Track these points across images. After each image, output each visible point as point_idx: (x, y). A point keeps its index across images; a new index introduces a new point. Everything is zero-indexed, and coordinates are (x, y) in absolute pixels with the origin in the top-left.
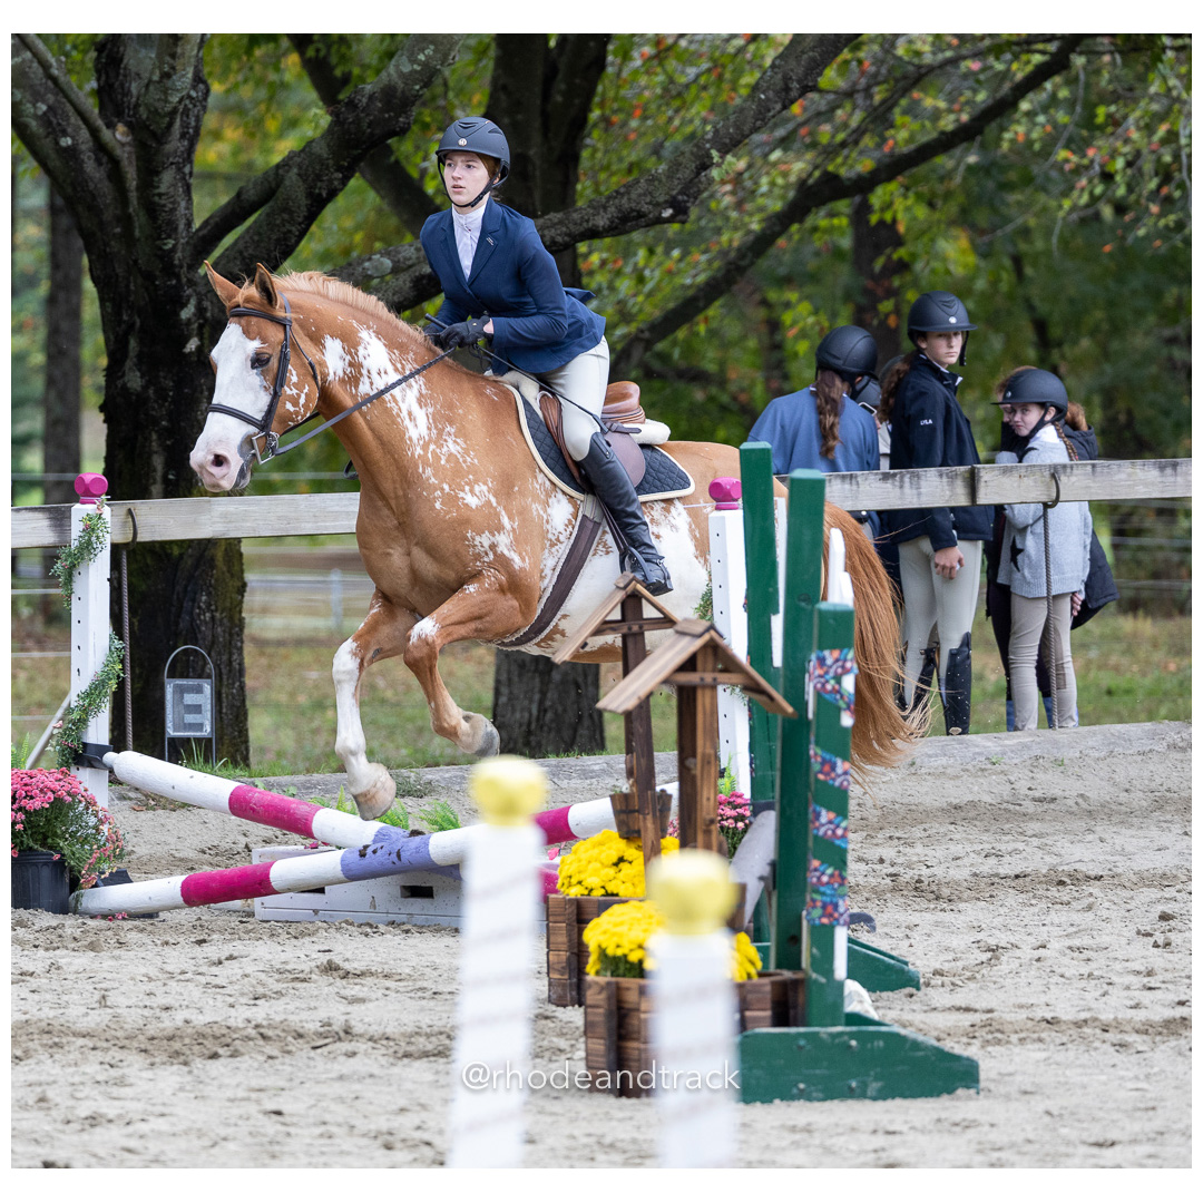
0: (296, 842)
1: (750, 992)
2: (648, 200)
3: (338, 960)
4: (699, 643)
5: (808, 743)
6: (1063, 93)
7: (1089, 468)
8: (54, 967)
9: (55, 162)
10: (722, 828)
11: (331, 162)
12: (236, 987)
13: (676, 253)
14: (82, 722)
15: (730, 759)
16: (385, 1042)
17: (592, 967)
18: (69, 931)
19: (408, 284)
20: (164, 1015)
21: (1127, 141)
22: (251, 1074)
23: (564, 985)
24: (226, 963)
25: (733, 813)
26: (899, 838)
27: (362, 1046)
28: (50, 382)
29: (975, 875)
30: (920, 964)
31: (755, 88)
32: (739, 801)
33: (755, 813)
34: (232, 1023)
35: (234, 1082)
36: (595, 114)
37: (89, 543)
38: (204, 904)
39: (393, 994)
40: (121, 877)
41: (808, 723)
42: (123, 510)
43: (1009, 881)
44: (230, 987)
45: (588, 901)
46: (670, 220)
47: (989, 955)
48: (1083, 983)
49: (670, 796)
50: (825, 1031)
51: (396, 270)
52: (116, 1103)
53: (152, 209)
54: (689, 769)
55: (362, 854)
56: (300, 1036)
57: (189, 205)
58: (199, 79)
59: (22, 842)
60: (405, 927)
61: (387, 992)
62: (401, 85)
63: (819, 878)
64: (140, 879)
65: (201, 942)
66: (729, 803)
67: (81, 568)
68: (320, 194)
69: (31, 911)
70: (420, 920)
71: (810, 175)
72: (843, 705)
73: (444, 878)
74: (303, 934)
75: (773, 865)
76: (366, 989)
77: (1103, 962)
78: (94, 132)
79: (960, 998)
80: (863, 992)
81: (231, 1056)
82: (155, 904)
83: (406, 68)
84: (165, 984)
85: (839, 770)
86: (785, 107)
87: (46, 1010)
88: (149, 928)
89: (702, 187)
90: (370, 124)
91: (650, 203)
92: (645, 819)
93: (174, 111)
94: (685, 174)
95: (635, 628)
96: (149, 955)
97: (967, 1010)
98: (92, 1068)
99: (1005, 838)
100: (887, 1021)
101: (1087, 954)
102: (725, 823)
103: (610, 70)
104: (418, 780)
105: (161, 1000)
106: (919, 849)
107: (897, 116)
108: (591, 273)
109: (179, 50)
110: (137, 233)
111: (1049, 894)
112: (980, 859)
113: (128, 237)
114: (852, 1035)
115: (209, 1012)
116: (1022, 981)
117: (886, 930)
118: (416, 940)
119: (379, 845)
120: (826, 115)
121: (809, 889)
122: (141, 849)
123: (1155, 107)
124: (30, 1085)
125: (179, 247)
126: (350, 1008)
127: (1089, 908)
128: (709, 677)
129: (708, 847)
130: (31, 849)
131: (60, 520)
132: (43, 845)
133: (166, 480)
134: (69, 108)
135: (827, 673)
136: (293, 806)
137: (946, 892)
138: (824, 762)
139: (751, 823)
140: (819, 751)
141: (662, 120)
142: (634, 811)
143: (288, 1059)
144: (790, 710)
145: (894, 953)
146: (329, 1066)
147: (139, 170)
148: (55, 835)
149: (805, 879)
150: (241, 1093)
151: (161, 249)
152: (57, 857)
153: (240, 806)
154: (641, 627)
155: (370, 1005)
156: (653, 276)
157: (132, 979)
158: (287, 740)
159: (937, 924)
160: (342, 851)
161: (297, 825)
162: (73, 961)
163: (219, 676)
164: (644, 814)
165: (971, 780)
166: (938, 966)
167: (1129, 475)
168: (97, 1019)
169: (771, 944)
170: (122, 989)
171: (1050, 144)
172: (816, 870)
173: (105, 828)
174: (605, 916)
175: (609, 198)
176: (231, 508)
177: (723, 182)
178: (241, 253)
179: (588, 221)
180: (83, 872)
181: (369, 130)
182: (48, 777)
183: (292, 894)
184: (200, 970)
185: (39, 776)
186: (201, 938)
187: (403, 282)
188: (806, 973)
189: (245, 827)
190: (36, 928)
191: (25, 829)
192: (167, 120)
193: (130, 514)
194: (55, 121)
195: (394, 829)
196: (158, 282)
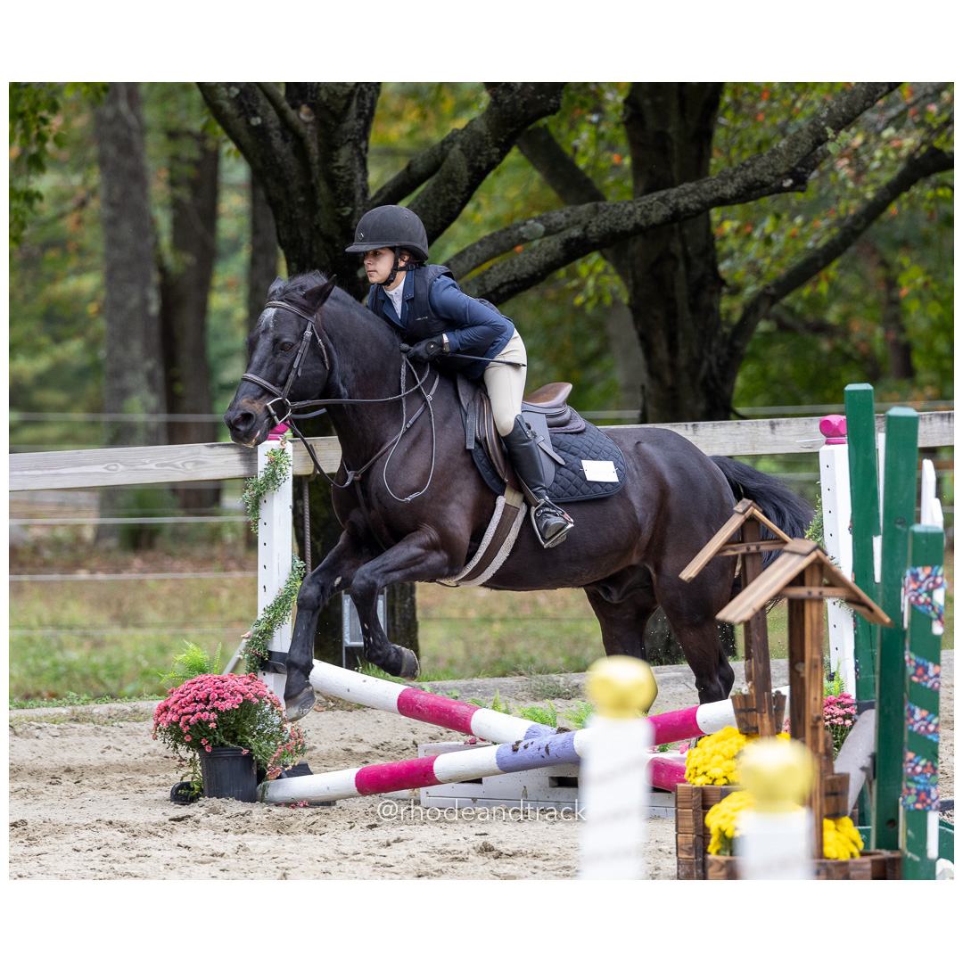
0: (458, 738)
1: (853, 869)
2: (770, 171)
3: (491, 841)
4: (806, 561)
5: (904, 649)
8: (242, 848)
9: (247, 139)
10: (832, 725)
11: (490, 138)
12: (402, 866)
13: (799, 220)
14: (267, 633)
15: (839, 664)
17: (713, 848)
18: (255, 817)
19: (559, 247)
23: (691, 864)
24: (394, 845)
25: (842, 712)
32: (847, 701)
33: (859, 712)
37: (274, 474)
38: (375, 793)
39: (540, 872)
40: (303, 770)
41: (904, 633)
42: (304, 446)
44: (397, 866)
45: (711, 789)
46: (791, 189)
49: (785, 697)
51: (548, 233)
53: (332, 181)
54: (798, 673)
55: (515, 750)
57: (365, 178)
59: (215, 739)
61: (535, 871)
63: (913, 769)
64: (320, 772)
65: (372, 827)
66: (838, 703)
67: (266, 497)
68: (480, 167)
69: (223, 799)
71: (918, 149)
72: (933, 615)
75: (873, 757)
76: (516, 868)
78: (281, 114)
82: (332, 793)
84: (339, 864)
85: (931, 673)
89: (818, 160)
90: (524, 106)
91: (772, 174)
92: (762, 717)
94: (803, 148)
95: (753, 549)
102: (834, 721)
104: (567, 684)
108: (724, 238)
110: (320, 201)
113: (312, 206)
118: (562, 824)
119: (530, 741)
120: (934, 96)
121: (905, 778)
128: (815, 591)
130: (222, 745)
131: (249, 455)
132: (234, 741)
135: (920, 587)
136: (454, 706)
138: (917, 666)
139: (856, 720)
140: (913, 657)
141: (786, 102)
142: (752, 710)
144: (888, 620)
147: (320, 145)
148: (244, 732)
149: (901, 769)
151: (339, 215)
152: (245, 752)
153: (407, 706)
154: (758, 548)
156: (780, 240)
157: (311, 859)
158: (458, 651)
160: (498, 746)
161: (459, 723)
162: (259, 844)
164: (762, 713)
169: (872, 828)
170: (302, 868)
172: (911, 761)
173: (288, 727)
174: (725, 801)
175: (736, 170)
177: (841, 157)
179: (717, 190)
180: (269, 765)
181: (523, 111)
182: (239, 681)
183: (453, 784)
184: (371, 851)
185: (230, 680)
186: (373, 823)
187: (554, 243)
188: (902, 853)
189: (413, 726)
190: (227, 814)
191: (218, 728)
192: (344, 102)
193: (310, 449)
194: (246, 103)
195: (543, 727)
196: (337, 244)
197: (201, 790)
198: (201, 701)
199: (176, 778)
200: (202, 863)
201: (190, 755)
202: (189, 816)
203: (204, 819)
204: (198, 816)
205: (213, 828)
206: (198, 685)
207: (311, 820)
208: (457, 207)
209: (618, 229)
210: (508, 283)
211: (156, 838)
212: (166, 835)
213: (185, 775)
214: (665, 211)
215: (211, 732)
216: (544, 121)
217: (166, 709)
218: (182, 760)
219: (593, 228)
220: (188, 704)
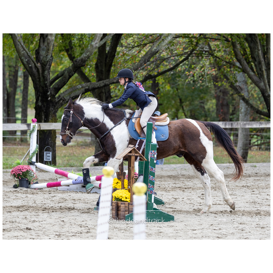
0: (65, 178)
3: (71, 197)
4: (132, 149)
5: (149, 165)
6: (187, 63)
9: (28, 69)
11: (72, 70)
14: (32, 158)
16: (80, 210)
17: (113, 199)
18: (29, 191)
19: (84, 90)
21: (197, 71)
24: (54, 197)
27: (76, 211)
28: (23, 103)
29: (172, 187)
30: (164, 200)
32: (136, 174)
33: (139, 176)
35: (56, 216)
36: (113, 64)
37: (34, 129)
38: (50, 187)
40: (37, 183)
41: (149, 162)
42: (39, 124)
44: (55, 201)
47: (175, 199)
48: (190, 204)
50: (150, 211)
51: (82, 87)
53: (44, 77)
54: (130, 169)
55: (76, 180)
56: (66, 209)
57: (49, 76)
58: (52, 56)
60: (82, 192)
61: (80, 202)
65: (50, 193)
69: (23, 188)
72: (154, 159)
74: (66, 193)
76: (76, 202)
77: (193, 201)
78: (35, 64)
79: (171, 206)
80: (155, 205)
81: (55, 212)
82: (42, 187)
83: (85, 56)
84: (44, 200)
85: (154, 170)
93: (48, 61)
96: (42, 195)
97: (172, 208)
98: (33, 213)
99: (177, 181)
101: (190, 200)
103: (116, 57)
105: (44, 203)
106: (163, 182)
107: (161, 66)
109: (49, 52)
110: (41, 80)
113: (40, 81)
114: (154, 211)
115: (52, 205)
116: (180, 204)
117: (158, 195)
118: (84, 194)
119: (78, 179)
121: (148, 188)
122: (40, 178)
123: (201, 65)
124: (24, 215)
125: (47, 83)
126: (74, 205)
127: (190, 192)
128: (133, 154)
130: (23, 178)
131: (29, 125)
132: (25, 177)
133: (44, 120)
134: (31, 60)
135: (152, 154)
138: (151, 168)
139: (138, 178)
141: (123, 65)
142: (120, 175)
143: (64, 213)
144: (146, 160)
145: (160, 199)
147: (42, 70)
148: (27, 176)
150: (57, 218)
151: (45, 83)
152: (27, 179)
153: (56, 172)
155: (77, 204)
159: (166, 194)
160: (72, 180)
161: (66, 176)
162: (30, 196)
164: (122, 176)
168: (34, 205)
171: (184, 71)
172: (149, 185)
173: (35, 175)
176: (56, 125)
178: (58, 84)
180: (31, 182)
182: (26, 167)
183: (64, 186)
184: (50, 198)
189: (56, 175)
190: (24, 190)
192: (46, 63)
193: (39, 125)
194: (28, 62)
195: (81, 177)
196: (44, 88)
197: (19, 186)
198: (19, 170)
199: (14, 183)
200: (20, 199)
201: (17, 179)
203: (19, 191)
204: (18, 191)
205: (21, 193)
206: (19, 167)
209: (95, 87)
210: (75, 96)
212: (13, 194)
213: (16, 183)
214: (103, 84)
215: (21, 176)
216: (82, 68)
217: (13, 171)
218: (15, 180)
219: (90, 87)
220: (17, 170)
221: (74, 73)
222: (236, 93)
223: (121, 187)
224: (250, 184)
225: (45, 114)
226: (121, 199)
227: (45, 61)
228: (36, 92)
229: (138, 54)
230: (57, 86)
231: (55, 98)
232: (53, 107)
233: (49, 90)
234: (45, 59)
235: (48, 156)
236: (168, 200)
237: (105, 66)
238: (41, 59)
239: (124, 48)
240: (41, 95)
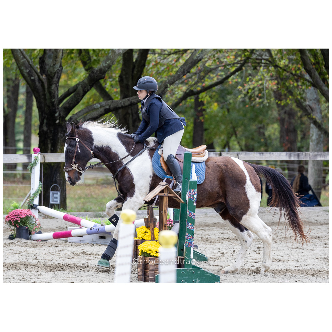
0: (77, 226)
3: (85, 251)
4: (164, 187)
5: (187, 209)
7: (245, 154)
8: (26, 251)
9: (30, 82)
11: (88, 84)
12: (64, 256)
14: (33, 200)
15: (169, 212)
16: (95, 269)
17: (140, 254)
18: (29, 243)
20: (49, 261)
21: (253, 84)
22: (67, 274)
24: (62, 251)
25: (169, 223)
26: (203, 230)
27: (90, 269)
28: (25, 128)
29: (219, 238)
30: (208, 256)
31: (177, 72)
32: (170, 220)
33: (174, 223)
34: (63, 264)
35: (64, 276)
37: (36, 162)
38: (57, 238)
40: (40, 232)
41: (187, 205)
42: (42, 156)
43: (226, 239)
45: (139, 240)
47: (222, 254)
49: (157, 219)
50: (188, 269)
51: (101, 107)
52: (39, 279)
53: (50, 93)
54: (161, 213)
55: (91, 229)
56: (78, 267)
57: (58, 92)
58: (61, 66)
59: (19, 225)
60: (99, 245)
61: (96, 258)
62: (103, 68)
63: (188, 237)
64: (44, 233)
65: (56, 247)
66: (168, 221)
67: (34, 167)
68: (85, 91)
69: (21, 239)
70: (103, 243)
71: (187, 90)
72: (194, 200)
73: (108, 235)
74: (78, 246)
75: (178, 234)
76: (91, 257)
78: (39, 76)
79: (216, 263)
81: (63, 271)
82: (47, 238)
83: (105, 65)
84: (49, 255)
85: (193, 215)
86: (183, 76)
87: (24, 260)
88: (46, 243)
89: (165, 92)
90: (97, 76)
92: (151, 224)
93: (55, 73)
94: (162, 89)
96: (46, 249)
97: (217, 266)
98: (34, 272)
99: (225, 230)
100: (200, 267)
103: (146, 67)
104: (102, 214)
105: (48, 258)
106: (207, 232)
107: (206, 79)
109: (57, 60)
110: (47, 98)
111: (234, 242)
112: (220, 234)
113: (45, 99)
114: (194, 270)
115: (59, 261)
116: (229, 260)
117: (200, 248)
119: (94, 227)
120: (191, 77)
121: (186, 239)
122: (44, 226)
124: (21, 275)
125: (55, 101)
126: (88, 261)
128: (166, 194)
129: (165, 229)
130: (21, 226)
131: (29, 157)
132: (24, 225)
133: (51, 150)
134: (33, 71)
135: (191, 194)
136: (77, 219)
137: (213, 241)
138: (190, 213)
139: (173, 225)
140: (189, 211)
142: (149, 222)
143: (75, 271)
144: (183, 202)
145: (202, 253)
146: (84, 273)
147: (48, 85)
148: (27, 223)
149: (185, 237)
150: (65, 278)
151: (51, 101)
152: (27, 228)
153: (65, 218)
155: (92, 261)
157: (42, 254)
158: (73, 205)
159: (211, 248)
160: (87, 228)
161: (78, 223)
162: (30, 250)
163: (61, 191)
165: (218, 218)
166: (211, 256)
167: (253, 155)
168: (35, 262)
170: (40, 256)
172: (187, 235)
173: (37, 222)
174: (143, 243)
178: (68, 102)
180: (32, 231)
181: (96, 78)
182: (25, 211)
183: (76, 237)
184: (56, 252)
185: (24, 211)
186: (57, 246)
187: (102, 110)
188: (185, 257)
189: (66, 223)
190: (22, 242)
191: (20, 222)
192: (54, 74)
193: (44, 156)
194: (30, 74)
195: (98, 224)
196: (51, 108)
197: (16, 236)
198: (16, 215)
199: (10, 233)
200: (16, 254)
201: (14, 228)
202: (13, 243)
203: (17, 243)
204: (15, 243)
205: (19, 245)
206: (16, 212)
207: (42, 244)
208: (80, 100)
209: (118, 107)
211: (5, 248)
212: (8, 247)
213: (12, 233)
214: (129, 103)
215: (18, 223)
216: (100, 81)
217: (8, 217)
218: (11, 229)
219: (112, 106)
220: (13, 216)
221: (91, 88)
222: (305, 115)
223: (150, 238)
224: (323, 234)
225: (52, 142)
226: (150, 253)
227: (51, 72)
228: (40, 113)
229: (176, 63)
230: (67, 105)
231: (66, 121)
232: (63, 132)
233: (57, 110)
234: (51, 69)
235: (55, 197)
236: (212, 255)
237: (132, 79)
238: (47, 70)
239: (157, 55)
240: (46, 116)
